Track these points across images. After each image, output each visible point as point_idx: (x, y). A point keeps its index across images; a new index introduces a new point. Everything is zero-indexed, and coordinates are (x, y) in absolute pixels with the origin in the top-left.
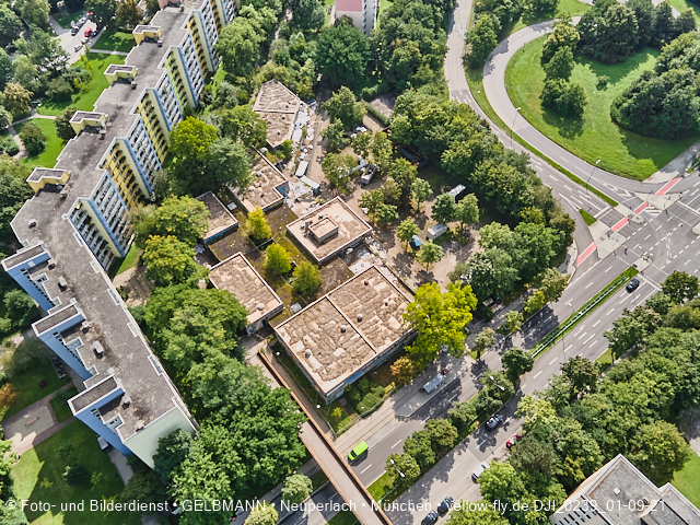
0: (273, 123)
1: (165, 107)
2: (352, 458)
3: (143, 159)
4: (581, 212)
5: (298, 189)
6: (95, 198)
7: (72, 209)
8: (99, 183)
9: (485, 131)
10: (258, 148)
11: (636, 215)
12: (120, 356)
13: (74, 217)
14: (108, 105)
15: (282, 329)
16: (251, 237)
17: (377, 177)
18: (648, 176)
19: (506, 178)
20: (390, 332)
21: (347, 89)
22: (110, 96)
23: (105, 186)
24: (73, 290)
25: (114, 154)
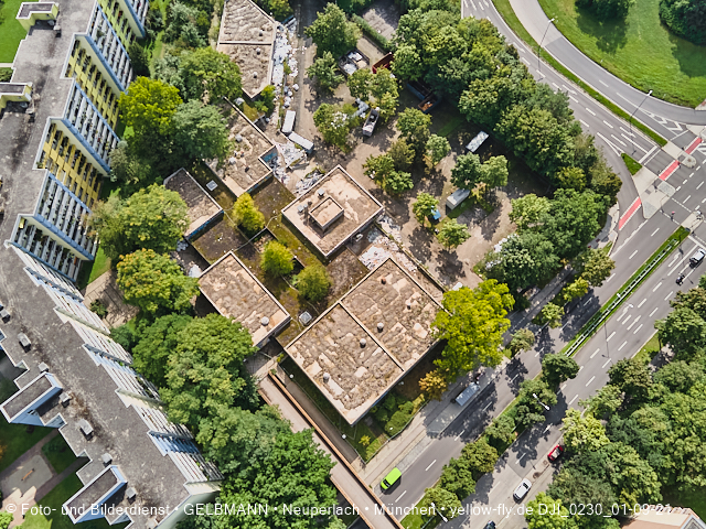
0: (246, 61)
1: (105, 54)
2: (386, 488)
3: (90, 134)
4: (624, 157)
5: (289, 152)
6: (41, 209)
7: (15, 230)
8: (41, 190)
9: (512, 62)
10: (232, 99)
11: (688, 156)
12: (114, 434)
13: (20, 239)
14: (29, 66)
15: (294, 349)
16: (241, 226)
17: (382, 124)
18: (701, 101)
19: (541, 129)
20: (416, 343)
21: (335, 7)
22: (31, 50)
23: (50, 191)
24: (39, 349)
25: (52, 139)
